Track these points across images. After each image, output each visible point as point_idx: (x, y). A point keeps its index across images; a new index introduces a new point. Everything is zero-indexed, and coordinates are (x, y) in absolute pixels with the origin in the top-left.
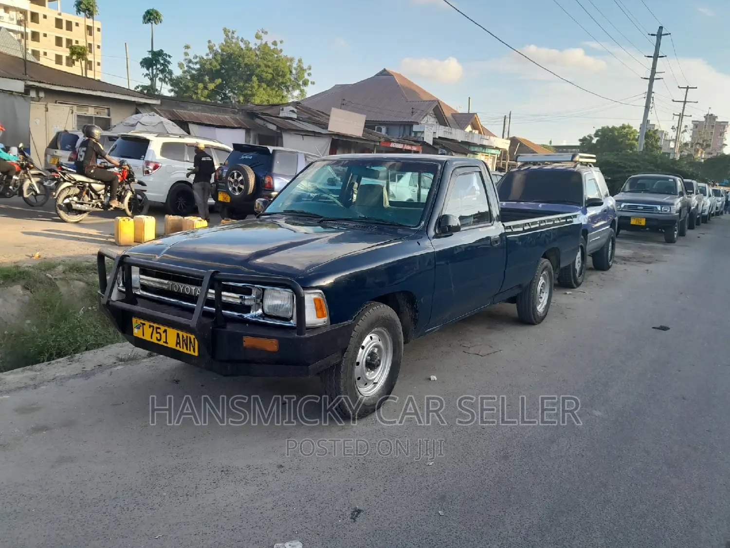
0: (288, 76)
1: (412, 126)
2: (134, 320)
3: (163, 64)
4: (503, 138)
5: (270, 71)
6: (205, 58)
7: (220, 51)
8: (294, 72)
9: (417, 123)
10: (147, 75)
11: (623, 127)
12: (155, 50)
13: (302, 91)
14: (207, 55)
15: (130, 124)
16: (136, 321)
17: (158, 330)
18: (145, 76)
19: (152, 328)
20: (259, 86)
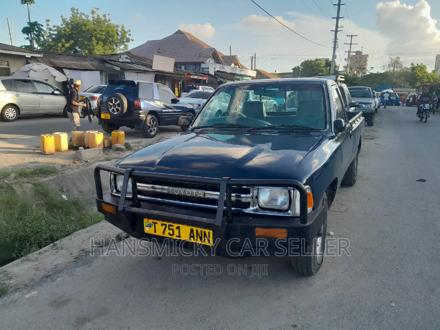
0: (116, 37)
1: (201, 64)
2: (145, 220)
3: (37, 31)
4: (252, 70)
5: (104, 33)
6: (61, 27)
7: (70, 22)
8: (120, 33)
9: (203, 63)
10: (28, 38)
11: (317, 60)
12: (32, 21)
13: (126, 46)
14: (62, 25)
15: (25, 71)
16: (146, 222)
17: (171, 227)
18: (26, 39)
19: (164, 226)
20: (97, 44)
